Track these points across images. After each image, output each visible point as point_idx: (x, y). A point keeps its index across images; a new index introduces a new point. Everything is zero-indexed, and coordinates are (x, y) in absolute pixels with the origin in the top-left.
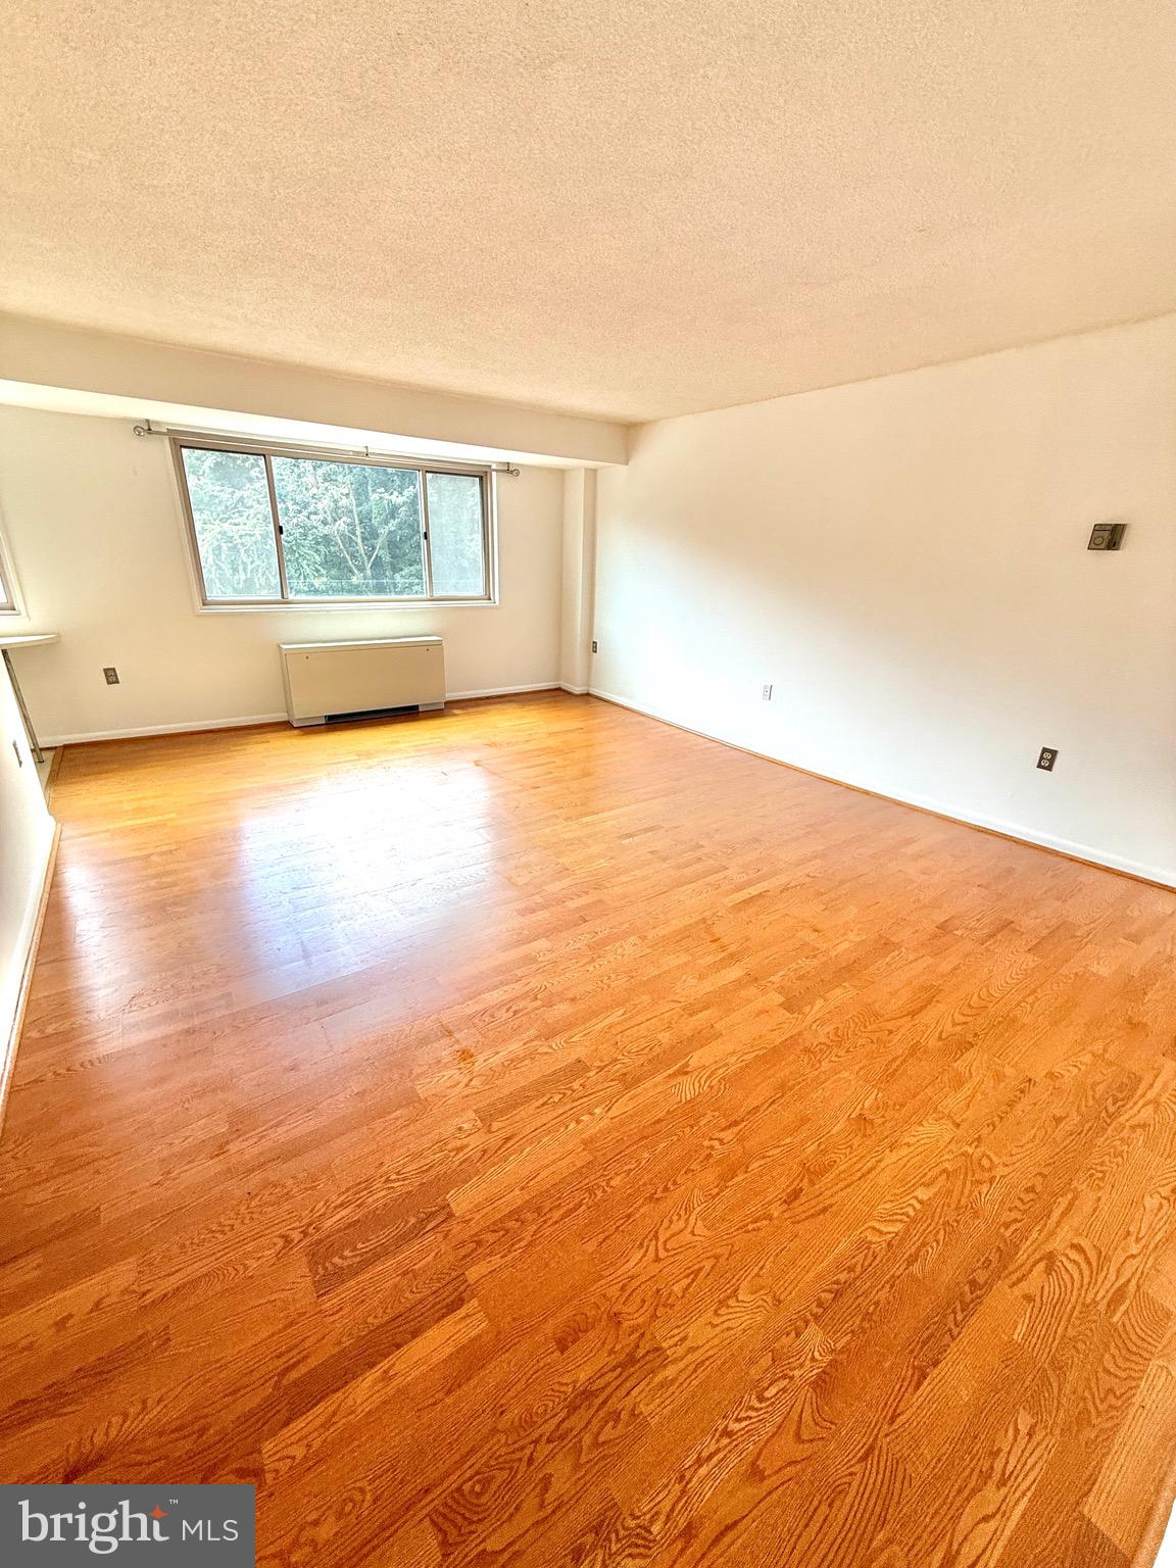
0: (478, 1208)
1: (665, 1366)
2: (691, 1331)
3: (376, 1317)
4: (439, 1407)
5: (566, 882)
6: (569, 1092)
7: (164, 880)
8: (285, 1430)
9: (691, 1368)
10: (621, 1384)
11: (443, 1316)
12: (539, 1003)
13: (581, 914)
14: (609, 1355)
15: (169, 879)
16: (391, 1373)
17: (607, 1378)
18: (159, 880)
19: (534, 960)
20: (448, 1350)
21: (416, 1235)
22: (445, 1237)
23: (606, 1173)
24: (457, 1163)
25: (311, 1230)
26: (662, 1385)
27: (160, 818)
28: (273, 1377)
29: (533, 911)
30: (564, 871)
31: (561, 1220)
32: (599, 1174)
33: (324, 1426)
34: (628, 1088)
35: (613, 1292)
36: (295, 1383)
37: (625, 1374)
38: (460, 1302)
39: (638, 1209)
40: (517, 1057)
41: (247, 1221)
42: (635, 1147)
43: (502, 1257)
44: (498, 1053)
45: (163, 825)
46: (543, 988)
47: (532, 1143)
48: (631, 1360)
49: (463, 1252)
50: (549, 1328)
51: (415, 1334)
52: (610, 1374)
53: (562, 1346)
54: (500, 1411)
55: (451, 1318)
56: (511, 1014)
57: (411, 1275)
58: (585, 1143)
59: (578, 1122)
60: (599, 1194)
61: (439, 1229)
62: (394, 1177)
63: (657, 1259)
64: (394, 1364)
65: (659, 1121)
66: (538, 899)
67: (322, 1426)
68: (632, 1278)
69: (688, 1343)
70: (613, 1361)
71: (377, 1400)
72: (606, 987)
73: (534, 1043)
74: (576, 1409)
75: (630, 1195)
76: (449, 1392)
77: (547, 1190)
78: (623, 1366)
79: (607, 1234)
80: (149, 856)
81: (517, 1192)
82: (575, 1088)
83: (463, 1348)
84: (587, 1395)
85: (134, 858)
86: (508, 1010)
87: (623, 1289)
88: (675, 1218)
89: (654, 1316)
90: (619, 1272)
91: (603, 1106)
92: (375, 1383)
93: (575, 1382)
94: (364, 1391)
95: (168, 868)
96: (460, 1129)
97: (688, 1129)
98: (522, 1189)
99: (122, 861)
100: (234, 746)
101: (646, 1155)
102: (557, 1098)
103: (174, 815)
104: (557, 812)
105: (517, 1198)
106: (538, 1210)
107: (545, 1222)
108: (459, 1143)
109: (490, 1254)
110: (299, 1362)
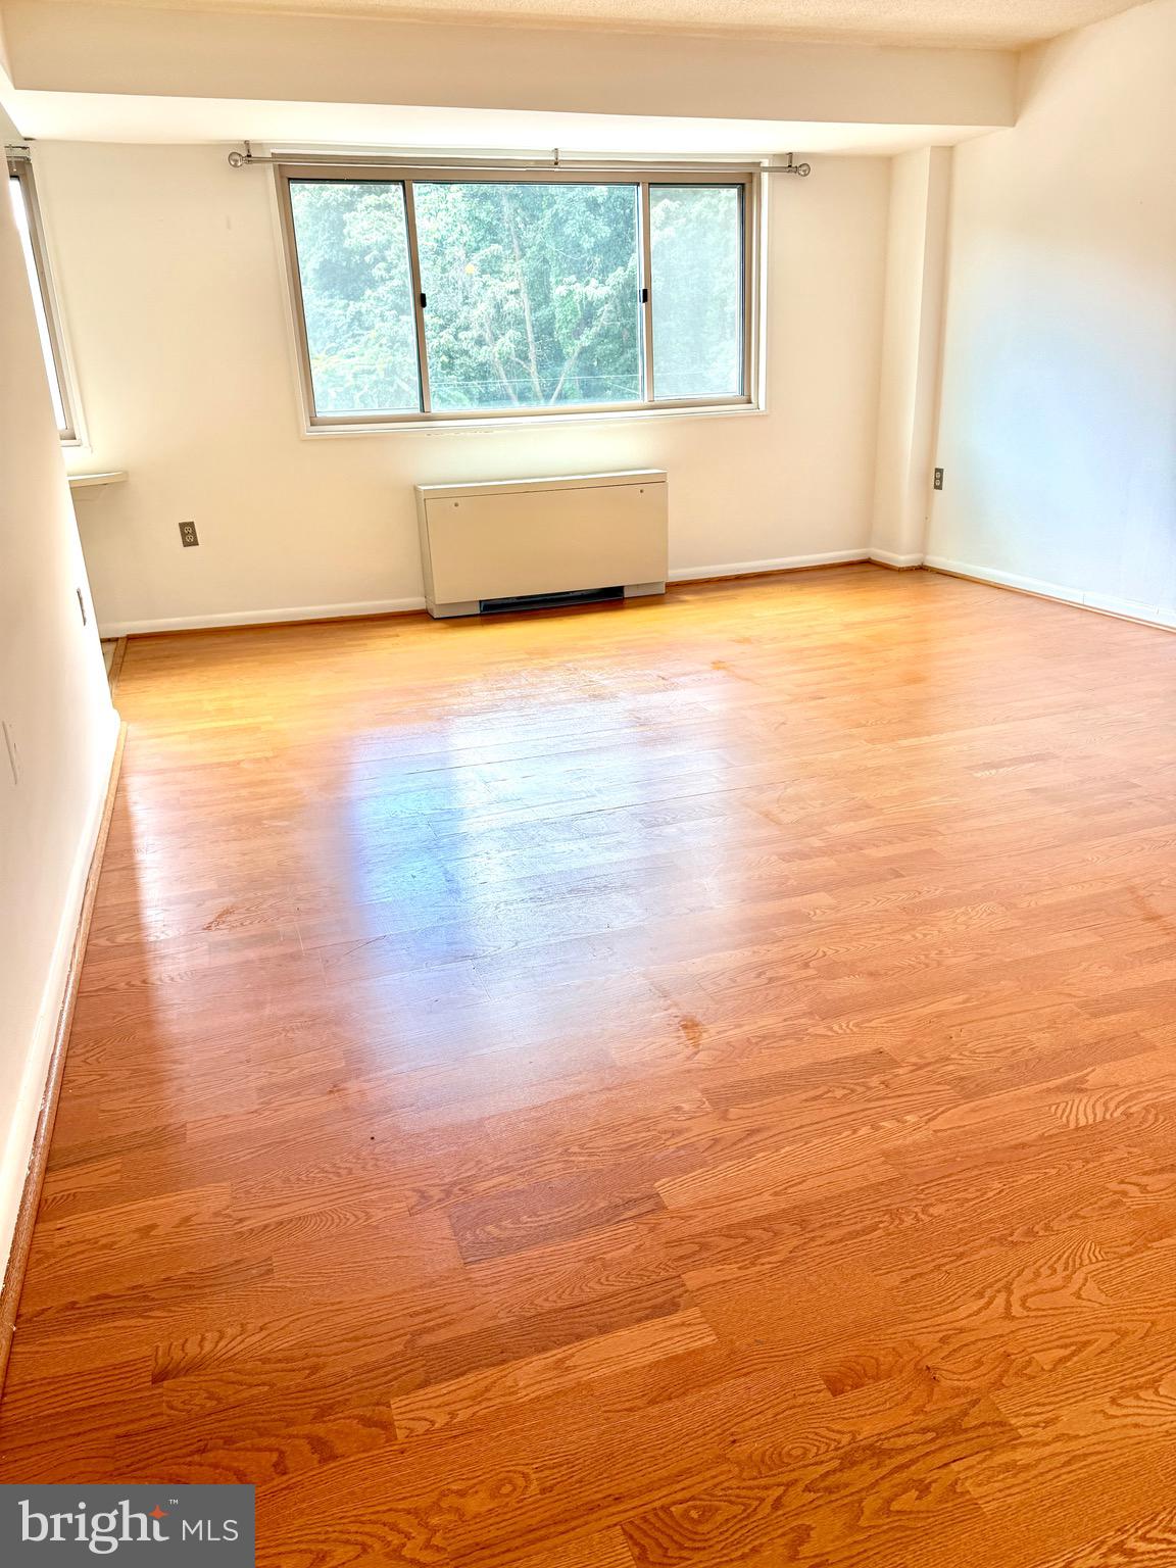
0: (704, 1205)
1: (1014, 1448)
2: (1066, 1414)
3: (546, 1300)
4: (637, 1415)
5: (866, 824)
6: (860, 1089)
7: (259, 790)
8: (422, 1392)
9: (1064, 1459)
10: (933, 1452)
11: (647, 1318)
12: (811, 972)
13: (893, 866)
14: (915, 1413)
15: (264, 790)
16: (568, 1363)
17: (909, 1440)
18: (252, 790)
19: (807, 918)
20: (651, 1358)
21: (608, 1221)
22: (651, 1230)
23: (922, 1196)
24: (672, 1148)
25: (456, 1190)
26: (1008, 1467)
27: (250, 720)
28: (405, 1334)
29: (804, 856)
30: (865, 809)
31: (841, 1241)
32: (910, 1196)
33: (475, 1398)
34: (969, 1097)
35: (927, 1341)
36: (433, 1347)
37: (940, 1442)
38: (673, 1307)
39: (976, 1250)
40: (773, 1035)
41: (369, 1167)
42: (976, 1172)
43: (739, 1268)
44: (740, 1026)
45: (256, 729)
46: (820, 954)
47: (794, 1142)
48: (953, 1427)
49: (679, 1251)
50: (815, 1361)
51: (604, 1330)
52: (916, 1437)
53: (835, 1387)
54: (731, 1439)
55: (658, 1323)
56: (763, 980)
57: (598, 1264)
58: (886, 1154)
59: (875, 1128)
60: (909, 1220)
61: (644, 1219)
62: (575, 1149)
63: (1008, 1315)
64: (572, 1355)
65: (1023, 1146)
66: (816, 842)
67: (473, 1398)
68: (961, 1331)
69: (1059, 1428)
70: (922, 1421)
71: (548, 1388)
72: (935, 964)
73: (802, 1021)
74: (853, 1464)
75: (961, 1230)
76: (653, 1402)
77: (819, 1202)
78: (939, 1431)
79: (918, 1270)
80: (239, 763)
81: (766, 1196)
82: (872, 1085)
83: (676, 1358)
84: (875, 1451)
85: (219, 763)
86: (759, 975)
87: (944, 1340)
88: (1045, 1271)
89: (998, 1385)
90: (939, 1320)
91: (922, 1113)
92: (547, 1369)
93: (854, 1434)
94: (529, 1376)
95: (263, 777)
96: (678, 1109)
97: (1078, 1164)
98: (776, 1194)
99: (204, 767)
100: (350, 640)
101: (997, 1185)
102: (839, 1093)
103: (269, 718)
104: (854, 731)
105: (766, 1204)
106: (803, 1223)
107: (813, 1239)
108: (676, 1125)
109: (723, 1261)
110: (439, 1326)
